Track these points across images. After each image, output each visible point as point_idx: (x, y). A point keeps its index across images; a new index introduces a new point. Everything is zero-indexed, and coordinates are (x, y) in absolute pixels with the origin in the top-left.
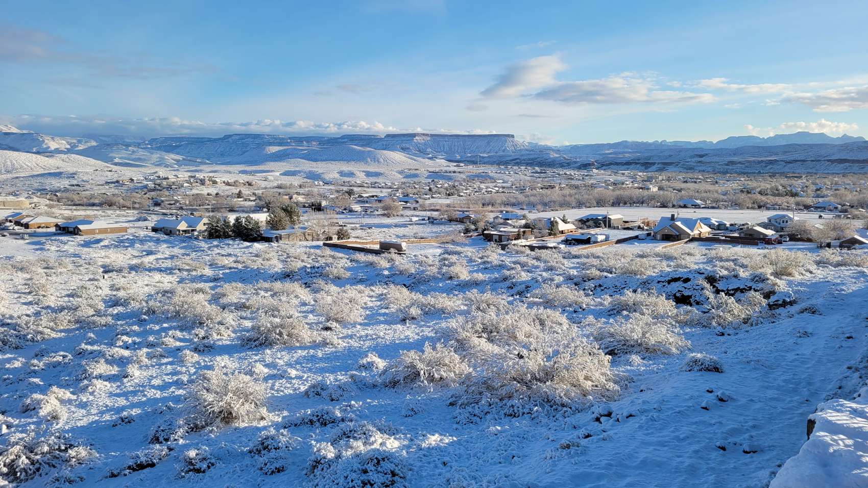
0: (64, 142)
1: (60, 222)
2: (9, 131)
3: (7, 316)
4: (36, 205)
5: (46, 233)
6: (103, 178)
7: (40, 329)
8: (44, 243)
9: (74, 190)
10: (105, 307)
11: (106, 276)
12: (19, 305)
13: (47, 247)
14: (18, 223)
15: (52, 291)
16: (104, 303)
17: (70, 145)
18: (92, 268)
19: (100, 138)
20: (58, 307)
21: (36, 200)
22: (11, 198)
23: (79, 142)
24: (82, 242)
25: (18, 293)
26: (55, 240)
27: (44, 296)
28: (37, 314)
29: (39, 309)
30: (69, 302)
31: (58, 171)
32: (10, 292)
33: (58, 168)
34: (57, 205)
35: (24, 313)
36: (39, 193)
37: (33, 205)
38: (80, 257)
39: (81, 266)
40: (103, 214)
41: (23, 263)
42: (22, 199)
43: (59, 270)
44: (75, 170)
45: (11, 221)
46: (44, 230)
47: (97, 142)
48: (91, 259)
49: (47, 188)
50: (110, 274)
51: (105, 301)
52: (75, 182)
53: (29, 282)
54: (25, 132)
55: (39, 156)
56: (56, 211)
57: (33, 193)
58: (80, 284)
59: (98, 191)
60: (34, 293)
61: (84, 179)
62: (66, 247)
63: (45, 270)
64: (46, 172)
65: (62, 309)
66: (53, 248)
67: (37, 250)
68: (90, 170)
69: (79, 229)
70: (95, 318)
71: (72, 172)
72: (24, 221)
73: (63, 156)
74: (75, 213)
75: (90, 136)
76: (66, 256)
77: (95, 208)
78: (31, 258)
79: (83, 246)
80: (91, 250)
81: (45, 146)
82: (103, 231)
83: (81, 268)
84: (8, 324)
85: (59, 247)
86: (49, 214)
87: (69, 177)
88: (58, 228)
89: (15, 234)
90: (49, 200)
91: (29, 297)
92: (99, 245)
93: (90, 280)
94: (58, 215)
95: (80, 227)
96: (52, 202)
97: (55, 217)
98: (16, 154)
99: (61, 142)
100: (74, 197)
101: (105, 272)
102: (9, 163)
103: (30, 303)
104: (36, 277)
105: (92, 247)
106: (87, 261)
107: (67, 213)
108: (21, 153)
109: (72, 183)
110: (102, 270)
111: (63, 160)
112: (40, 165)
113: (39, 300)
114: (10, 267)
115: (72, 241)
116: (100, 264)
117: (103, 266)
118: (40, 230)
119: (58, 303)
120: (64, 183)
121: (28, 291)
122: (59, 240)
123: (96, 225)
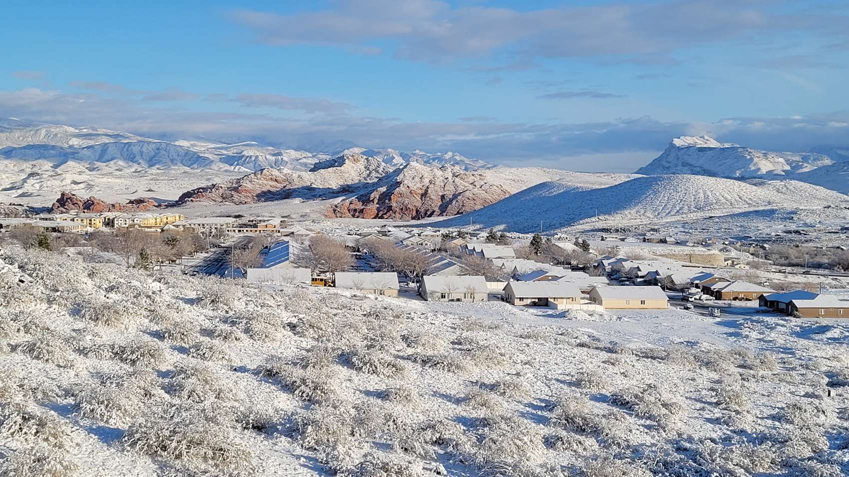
0: (781, 160)
1: (767, 292)
2: (705, 146)
3: (685, 436)
4: (733, 262)
5: (744, 309)
6: (838, 221)
7: (730, 466)
8: (741, 324)
9: (791, 240)
10: (830, 448)
11: (833, 393)
12: (701, 422)
13: (745, 332)
14: (706, 290)
15: (749, 405)
16: (829, 439)
17: (790, 164)
18: (810, 376)
19: (839, 152)
20: (757, 435)
21: (734, 254)
22: (700, 250)
23: (805, 159)
24: (798, 328)
25: (702, 402)
26: (757, 322)
27: (737, 412)
28: (727, 440)
29: (729, 433)
30: (775, 428)
31: (769, 207)
32: (690, 398)
33: (769, 203)
34: (765, 264)
35: (708, 436)
36: (739, 244)
37: (729, 262)
38: (793, 353)
39: (793, 369)
40: (834, 283)
41: (710, 355)
42: (715, 252)
43: (761, 373)
44: (795, 206)
45: (697, 286)
46: (743, 304)
47: (832, 159)
48: (810, 359)
49: (751, 235)
50: (840, 390)
51: (830, 437)
52: (793, 227)
53: (717, 386)
54: (727, 145)
55: (743, 184)
56: (762, 274)
57: (731, 243)
58: (793, 400)
59: (827, 242)
60: (723, 406)
61: (808, 221)
62: (773, 335)
63: (740, 370)
64: (752, 209)
65: (762, 439)
66: (754, 335)
67: (731, 335)
68: (817, 206)
69: (795, 308)
70: (813, 463)
71: (789, 210)
72: (715, 287)
73: (778, 183)
74: (791, 279)
75: (821, 150)
76: (772, 350)
77: (821, 271)
78: (722, 347)
79: (799, 335)
80: (811, 343)
81: (753, 168)
82: (832, 312)
83: (794, 373)
84: (686, 449)
85: (763, 333)
86: (750, 279)
87: (785, 219)
88: (762, 303)
89: (701, 307)
90: (752, 254)
91: (716, 410)
92: (824, 337)
93: (807, 395)
94: (764, 280)
95: (796, 302)
96: (756, 259)
97: (760, 284)
98: (711, 180)
99: (776, 160)
100: (790, 251)
101: (832, 384)
102: (702, 195)
103: (716, 421)
104: (727, 380)
105: (813, 339)
106: (804, 363)
107: (778, 278)
108: (718, 179)
109: (789, 228)
110: (827, 380)
111: (778, 191)
112: (744, 198)
113: (730, 418)
114: (692, 357)
115: (783, 326)
116: (824, 369)
117: (830, 374)
118: (737, 303)
119: (757, 426)
120: (777, 228)
121: (715, 401)
122: (763, 321)
123: (822, 301)
